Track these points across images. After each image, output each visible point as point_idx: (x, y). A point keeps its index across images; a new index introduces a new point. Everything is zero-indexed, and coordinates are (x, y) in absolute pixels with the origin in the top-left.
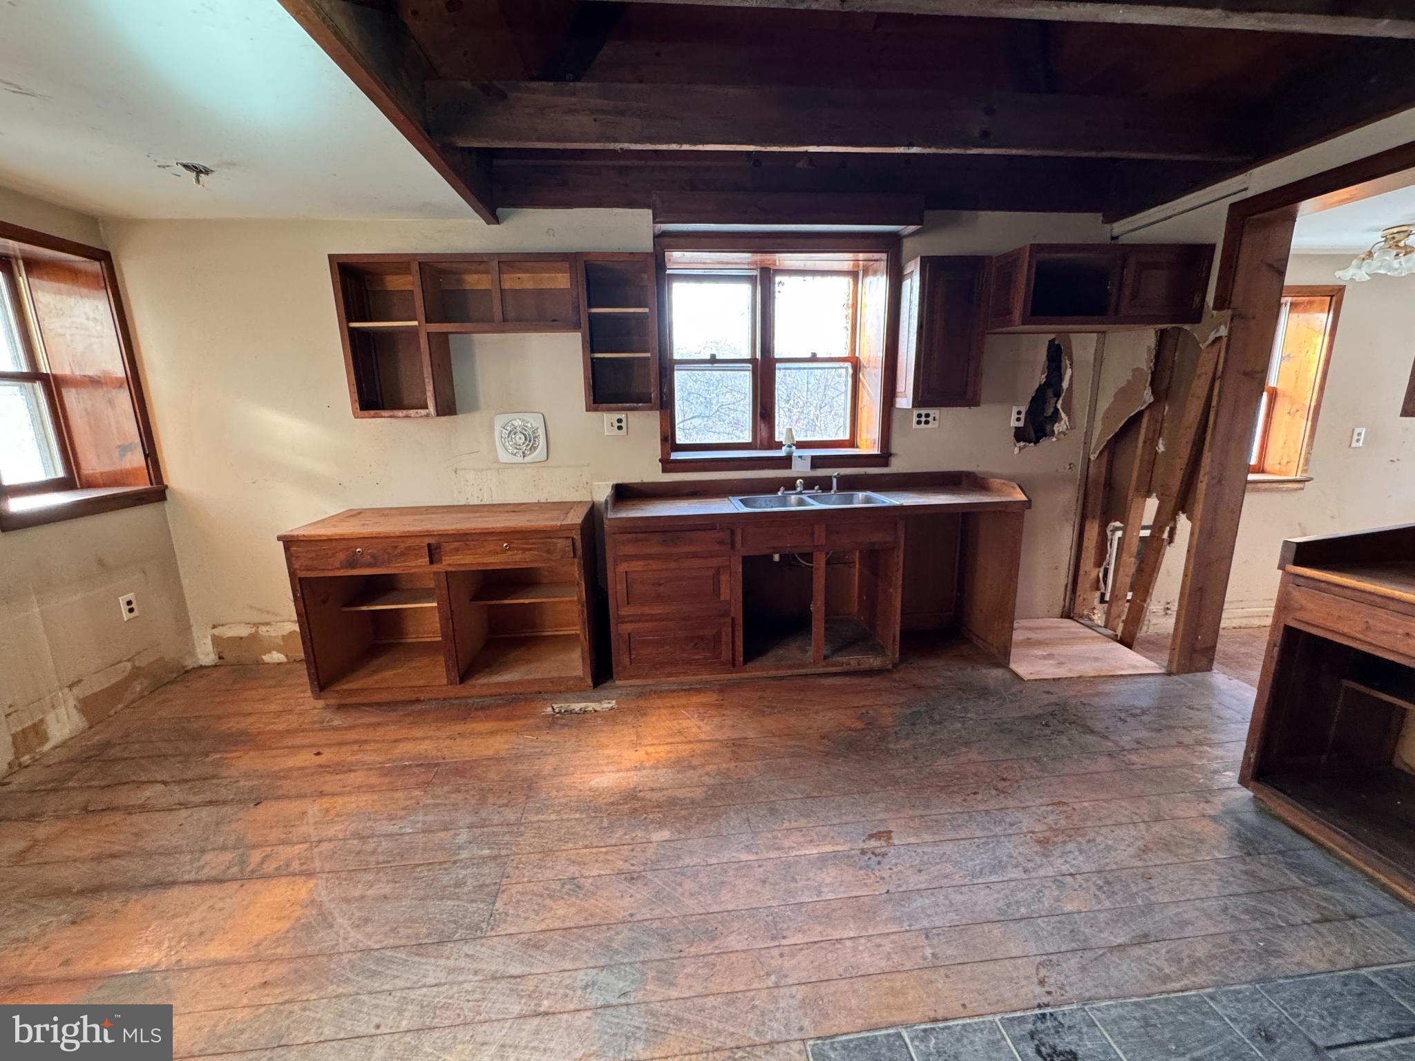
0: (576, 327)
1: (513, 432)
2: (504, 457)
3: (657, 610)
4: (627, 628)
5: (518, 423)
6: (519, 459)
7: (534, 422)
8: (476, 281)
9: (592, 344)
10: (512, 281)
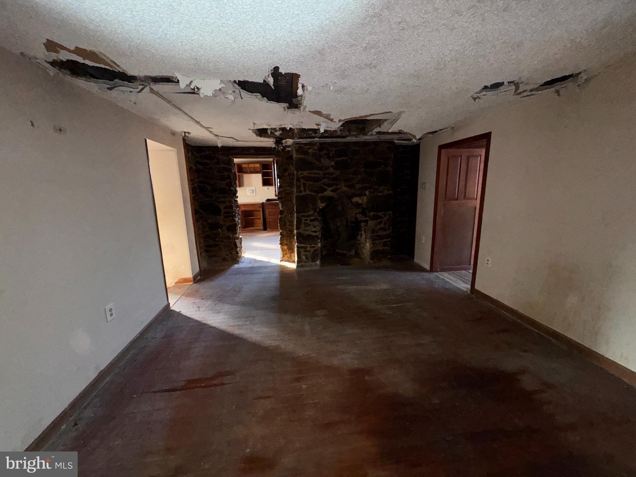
0: (260, 173)
1: (250, 190)
2: (248, 194)
3: (273, 217)
4: (268, 220)
5: (251, 189)
6: (251, 195)
7: (254, 188)
8: (243, 166)
9: (263, 176)
10: (250, 165)
